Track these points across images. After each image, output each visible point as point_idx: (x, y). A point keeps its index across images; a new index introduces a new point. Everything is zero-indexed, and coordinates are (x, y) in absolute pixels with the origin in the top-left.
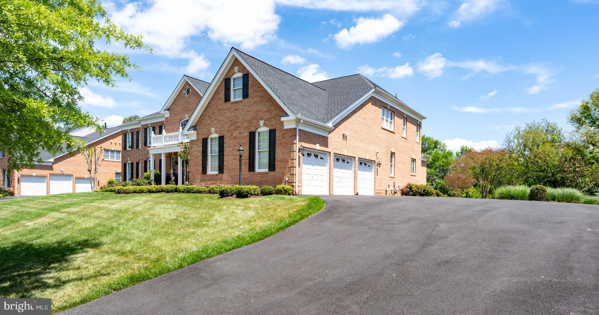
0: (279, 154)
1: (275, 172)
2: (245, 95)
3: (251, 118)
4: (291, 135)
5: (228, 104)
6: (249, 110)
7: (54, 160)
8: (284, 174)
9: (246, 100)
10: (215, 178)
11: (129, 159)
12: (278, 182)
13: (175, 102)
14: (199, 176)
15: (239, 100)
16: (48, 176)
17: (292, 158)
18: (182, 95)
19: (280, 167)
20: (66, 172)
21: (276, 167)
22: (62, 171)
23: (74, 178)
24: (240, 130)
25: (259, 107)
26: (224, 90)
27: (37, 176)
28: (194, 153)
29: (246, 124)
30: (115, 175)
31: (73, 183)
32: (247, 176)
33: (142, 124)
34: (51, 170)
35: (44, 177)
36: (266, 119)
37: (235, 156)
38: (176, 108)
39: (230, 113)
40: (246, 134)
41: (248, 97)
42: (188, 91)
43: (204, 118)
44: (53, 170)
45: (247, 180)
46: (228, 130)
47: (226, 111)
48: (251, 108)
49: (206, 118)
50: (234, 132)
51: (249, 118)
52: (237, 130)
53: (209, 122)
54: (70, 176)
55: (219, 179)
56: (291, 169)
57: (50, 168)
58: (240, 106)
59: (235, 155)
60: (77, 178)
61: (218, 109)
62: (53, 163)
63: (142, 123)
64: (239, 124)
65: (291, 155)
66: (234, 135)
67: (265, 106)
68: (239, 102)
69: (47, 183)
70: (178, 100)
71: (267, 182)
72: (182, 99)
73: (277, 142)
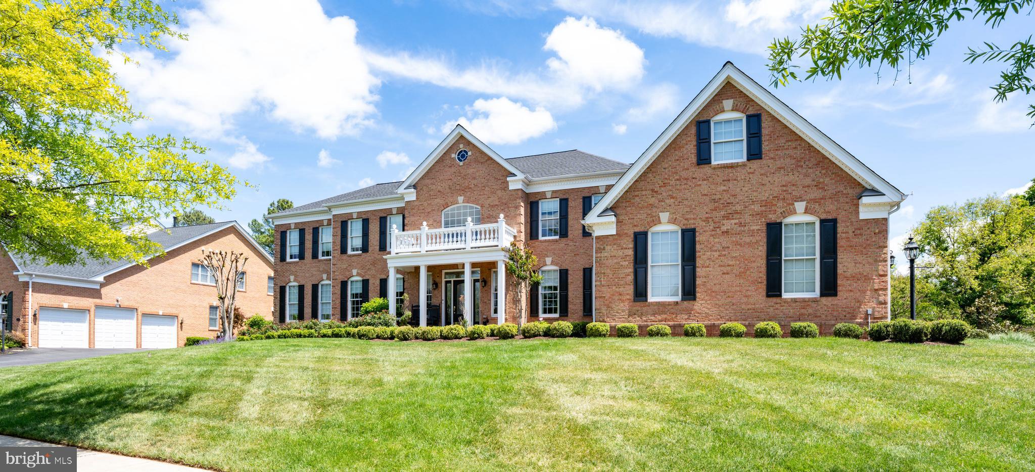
0: (846, 263)
1: (838, 297)
2: (754, 153)
3: (771, 197)
4: (877, 231)
5: (706, 169)
6: (764, 183)
7: (105, 278)
8: (860, 302)
9: (755, 164)
10: (672, 308)
11: (292, 278)
12: (845, 316)
13: (429, 174)
14: (624, 305)
15: (738, 163)
16: (92, 310)
17: (882, 273)
18: (448, 162)
19: (850, 289)
20: (125, 303)
21: (839, 288)
22: (117, 301)
23: (140, 314)
24: (741, 218)
25: (791, 178)
26: (695, 143)
27: (71, 310)
28: (610, 261)
29: (757, 208)
30: (208, 310)
31: (137, 325)
32: (762, 306)
33: (334, 213)
34: (97, 298)
35: (84, 311)
36: (811, 200)
37: (729, 268)
38: (432, 184)
39: (713, 187)
40: (758, 227)
41: (761, 158)
42: (462, 156)
43: (636, 193)
44: (101, 298)
45: (761, 312)
46: (707, 218)
47: (700, 183)
48: (769, 179)
49: (644, 193)
50: (725, 222)
51: (765, 195)
52: (733, 219)
53: (652, 201)
54: (132, 310)
55: (683, 310)
56: (881, 292)
57: (95, 293)
58: (741, 174)
59: (729, 266)
60: (144, 315)
61: (678, 177)
62: (102, 285)
63: (336, 212)
64: (738, 208)
65: (880, 267)
66: (724, 228)
67: (806, 175)
68: (737, 166)
69: (90, 324)
70: (437, 170)
71: (816, 317)
72: (447, 169)
73: (841, 243)
